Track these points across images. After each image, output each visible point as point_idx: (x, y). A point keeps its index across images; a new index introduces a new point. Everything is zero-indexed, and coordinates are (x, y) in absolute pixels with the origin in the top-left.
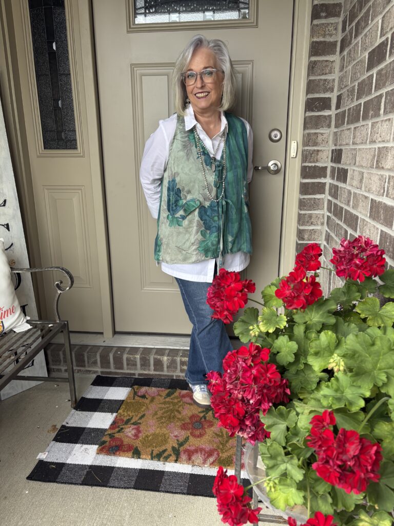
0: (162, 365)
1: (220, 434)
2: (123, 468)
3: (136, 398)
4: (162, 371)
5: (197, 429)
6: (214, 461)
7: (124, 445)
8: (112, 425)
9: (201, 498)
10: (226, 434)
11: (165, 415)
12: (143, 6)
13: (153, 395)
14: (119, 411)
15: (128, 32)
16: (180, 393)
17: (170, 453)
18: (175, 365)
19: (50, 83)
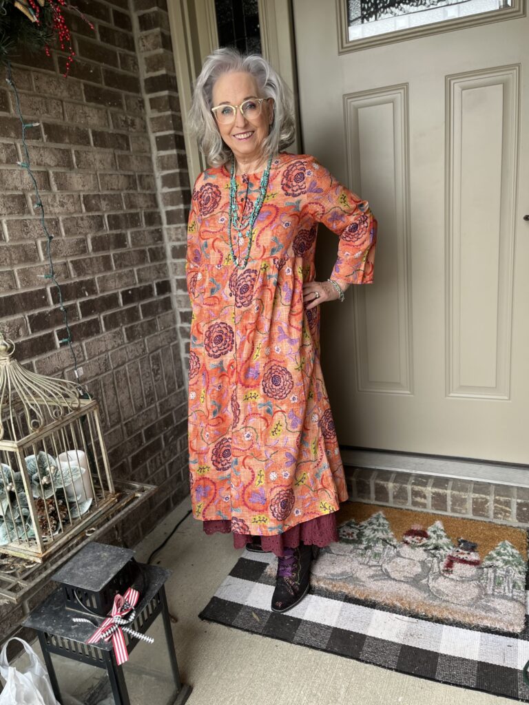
0: (387, 494)
4: (387, 501)
12: (360, 15)
15: (340, 53)
18: (405, 495)
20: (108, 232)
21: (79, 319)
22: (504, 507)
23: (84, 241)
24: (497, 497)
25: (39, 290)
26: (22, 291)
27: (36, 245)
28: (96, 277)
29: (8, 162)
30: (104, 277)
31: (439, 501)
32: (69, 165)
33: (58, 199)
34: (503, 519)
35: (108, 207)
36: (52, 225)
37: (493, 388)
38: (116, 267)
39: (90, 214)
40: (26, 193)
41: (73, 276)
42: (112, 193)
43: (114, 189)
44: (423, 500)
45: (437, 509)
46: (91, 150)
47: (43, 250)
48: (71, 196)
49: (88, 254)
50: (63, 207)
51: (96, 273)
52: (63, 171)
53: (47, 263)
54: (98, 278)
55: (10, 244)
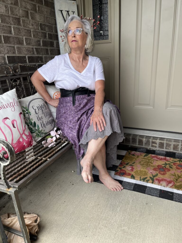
0: (143, 143)
1: (174, 175)
2: (127, 182)
3: (130, 155)
4: (142, 145)
5: (162, 171)
6: (172, 186)
7: (127, 173)
8: (120, 164)
9: (166, 200)
10: (177, 175)
11: (145, 163)
13: (138, 155)
14: (123, 160)
16: (151, 156)
17: (149, 179)
18: (149, 143)
19: (98, 8)
20: (48, 40)
23: (39, 41)
25: (24, 56)
26: (17, 55)
27: (23, 38)
29: (15, 4)
30: (46, 56)
31: (161, 145)
32: (36, 11)
33: (31, 23)
35: (48, 30)
36: (29, 32)
38: (50, 54)
39: (42, 31)
40: (20, 18)
41: (35, 54)
42: (50, 25)
44: (155, 145)
45: (160, 148)
46: (43, 7)
47: (25, 41)
48: (35, 23)
49: (41, 47)
50: (33, 26)
51: (43, 54)
52: (33, 12)
53: (27, 46)
54: (44, 57)
55: (14, 36)
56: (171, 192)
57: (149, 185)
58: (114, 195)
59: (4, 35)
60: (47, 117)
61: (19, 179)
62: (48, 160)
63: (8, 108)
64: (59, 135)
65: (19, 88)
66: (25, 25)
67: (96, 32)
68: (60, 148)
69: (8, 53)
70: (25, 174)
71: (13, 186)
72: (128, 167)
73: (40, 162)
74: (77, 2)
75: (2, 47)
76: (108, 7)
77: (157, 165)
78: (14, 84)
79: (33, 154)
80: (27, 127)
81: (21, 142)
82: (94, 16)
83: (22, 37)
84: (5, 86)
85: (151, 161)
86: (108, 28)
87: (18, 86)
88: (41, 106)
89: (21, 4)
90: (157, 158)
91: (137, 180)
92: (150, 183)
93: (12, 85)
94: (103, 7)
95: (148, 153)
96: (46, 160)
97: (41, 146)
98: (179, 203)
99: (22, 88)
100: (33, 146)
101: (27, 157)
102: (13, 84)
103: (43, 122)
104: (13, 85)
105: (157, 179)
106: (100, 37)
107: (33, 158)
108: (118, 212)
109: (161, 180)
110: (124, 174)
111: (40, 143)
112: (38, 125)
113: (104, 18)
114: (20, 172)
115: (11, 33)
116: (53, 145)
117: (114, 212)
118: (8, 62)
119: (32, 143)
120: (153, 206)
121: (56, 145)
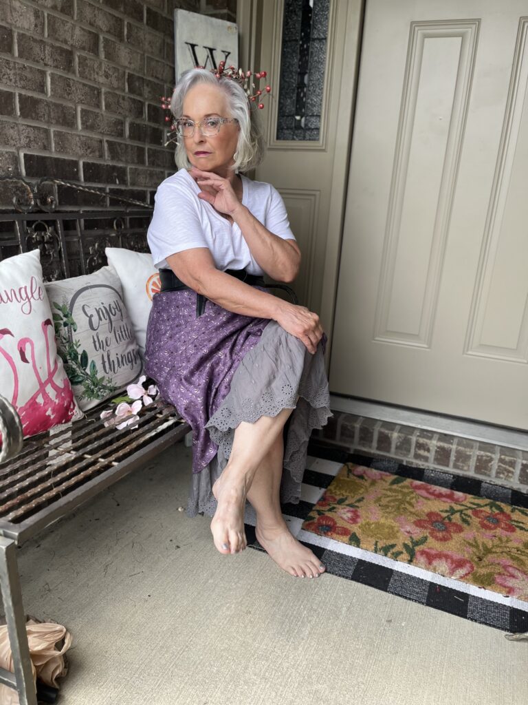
0: (390, 444)
1: (474, 544)
2: (336, 553)
3: (351, 476)
4: (389, 451)
5: (439, 531)
6: (466, 575)
7: (338, 527)
8: (320, 500)
9: (447, 614)
10: (483, 546)
11: (392, 504)
13: (374, 478)
14: (329, 487)
16: (412, 482)
17: (401, 550)
18: (408, 447)
19: (298, 51)
20: (147, 123)
21: (106, 205)
22: (507, 467)
23: (122, 123)
24: (503, 457)
25: (72, 161)
26: (54, 154)
27: (76, 110)
28: (129, 167)
29: (63, 10)
30: (136, 169)
31: (443, 456)
32: (120, 36)
33: (103, 68)
34: (505, 479)
35: (150, 95)
36: (94, 94)
37: (514, 349)
38: (149, 164)
39: (132, 96)
40: (74, 50)
41: (106, 157)
42: (156, 81)
43: (157, 78)
44: (426, 454)
45: (439, 464)
46: (143, 28)
47: (82, 118)
48: (116, 70)
49: (125, 139)
50: (107, 78)
51: (129, 163)
52: (113, 40)
53: (84, 134)
54: (130, 169)
55: (50, 100)
56: (463, 593)
57: (400, 566)
58: (296, 588)
59: (23, 94)
60: (123, 341)
61: (22, 512)
62: (113, 466)
63: (11, 301)
64: (153, 397)
65: (49, 250)
66: (85, 73)
67: (285, 118)
68: (153, 433)
69: (28, 146)
70: (44, 499)
71: (4, 532)
72: (342, 511)
73: (90, 470)
74: (239, 26)
75: (12, 126)
76: (326, 49)
77: (426, 511)
78: (36, 238)
79: (69, 444)
80: (60, 363)
81: (40, 407)
82: (284, 72)
83: (74, 107)
84: (8, 239)
85: (410, 499)
86: (321, 109)
87: (47, 243)
88: (108, 309)
89: (81, 12)
90: (427, 490)
91: (366, 550)
92: (403, 560)
93: (29, 238)
94: (311, 50)
95: (404, 476)
96: (108, 466)
97: (97, 425)
98: (482, 625)
99: (58, 250)
100: (74, 423)
101: (52, 453)
102: (34, 236)
103: (108, 356)
104: (33, 238)
105: (423, 553)
106: (296, 132)
107: (70, 455)
108: (303, 639)
109: (436, 555)
110: (330, 531)
111: (95, 415)
112: (93, 361)
113: (311, 81)
114: (29, 494)
115: (43, 89)
116: (133, 425)
117: (292, 639)
118: (26, 171)
119: (70, 414)
120: (406, 630)
121: (141, 425)
